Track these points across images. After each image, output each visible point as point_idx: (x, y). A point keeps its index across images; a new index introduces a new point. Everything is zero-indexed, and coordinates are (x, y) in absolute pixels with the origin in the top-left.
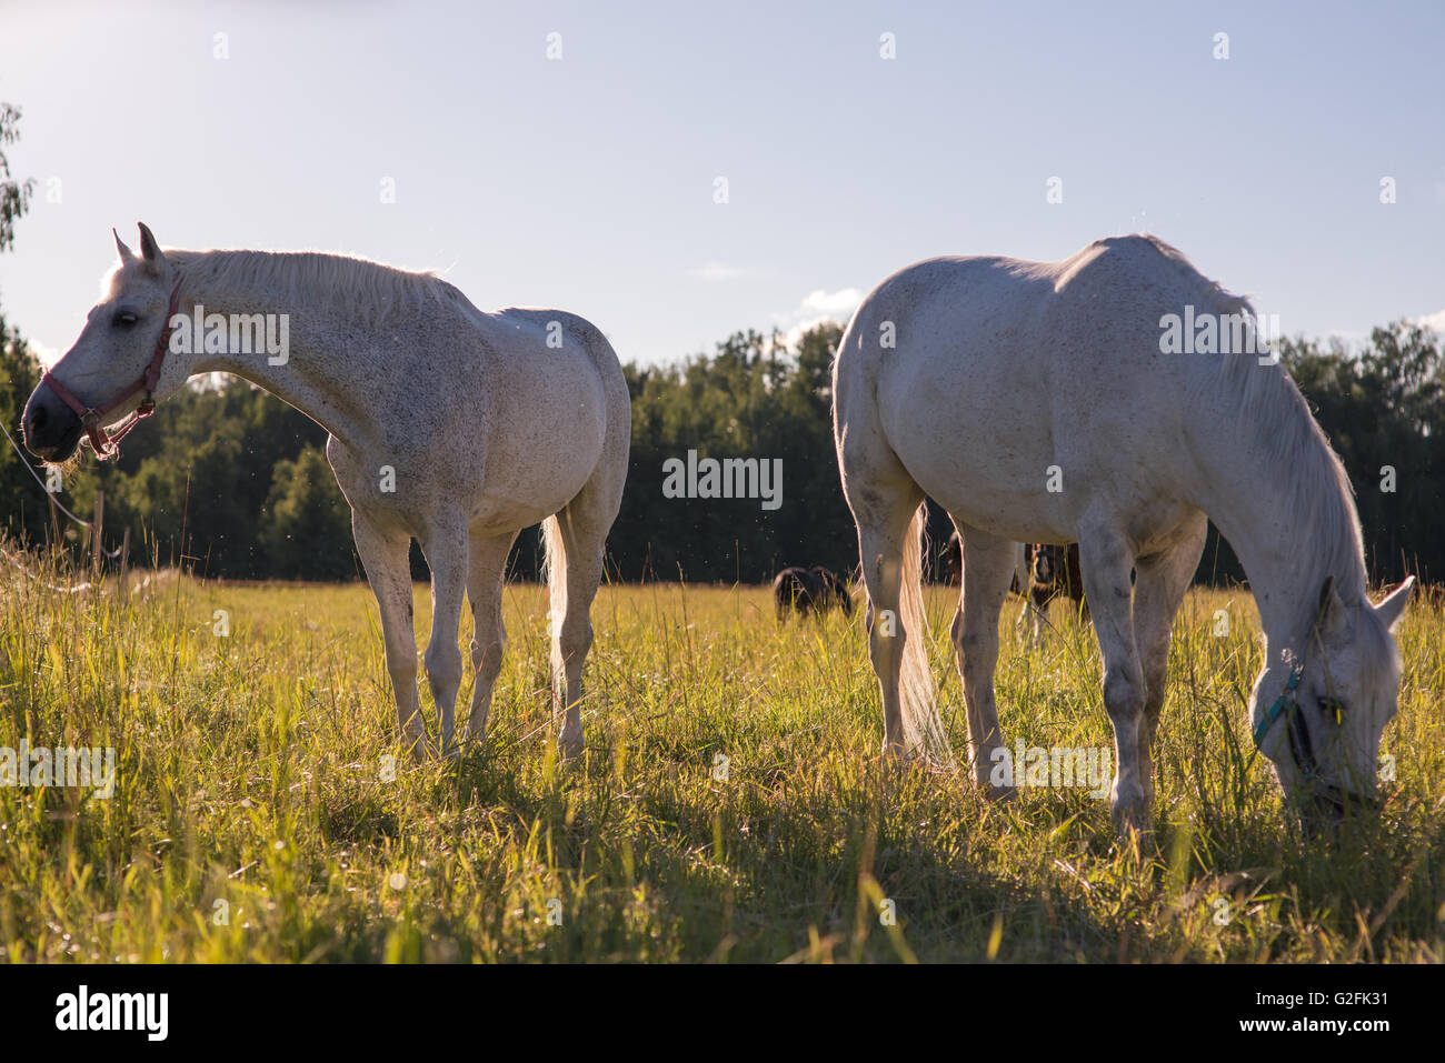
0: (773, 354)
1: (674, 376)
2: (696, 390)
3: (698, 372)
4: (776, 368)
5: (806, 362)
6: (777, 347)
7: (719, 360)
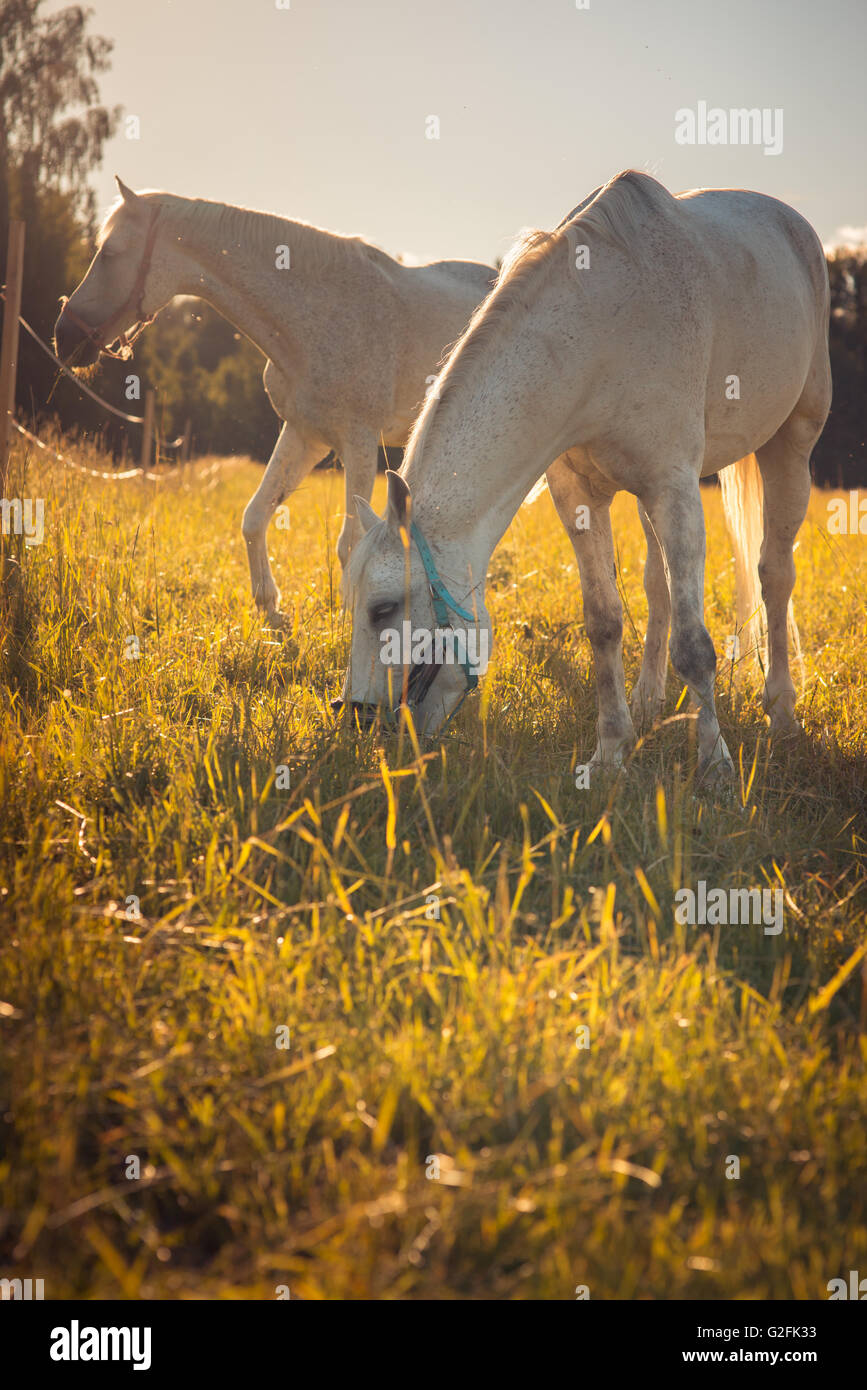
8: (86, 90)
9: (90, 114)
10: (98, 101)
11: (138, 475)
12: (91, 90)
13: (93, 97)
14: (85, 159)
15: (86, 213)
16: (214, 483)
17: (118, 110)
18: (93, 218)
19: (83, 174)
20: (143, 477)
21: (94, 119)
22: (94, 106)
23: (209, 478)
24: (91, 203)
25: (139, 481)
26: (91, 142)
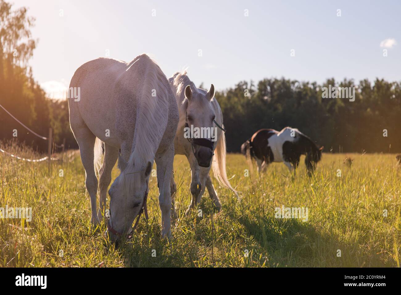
0: (251, 87)
1: (223, 94)
2: (229, 98)
3: (230, 92)
4: (251, 91)
5: (260, 90)
6: (252, 85)
7: (236, 90)
8: (27, 33)
9: (29, 41)
10: (31, 37)
11: (47, 159)
12: (29, 33)
13: (30, 36)
14: (28, 55)
15: (29, 74)
16: (73, 158)
17: (38, 40)
18: (32, 75)
19: (27, 60)
20: (49, 159)
21: (31, 43)
22: (30, 38)
23: (72, 157)
24: (31, 70)
25: (47, 161)
26: (30, 50)
